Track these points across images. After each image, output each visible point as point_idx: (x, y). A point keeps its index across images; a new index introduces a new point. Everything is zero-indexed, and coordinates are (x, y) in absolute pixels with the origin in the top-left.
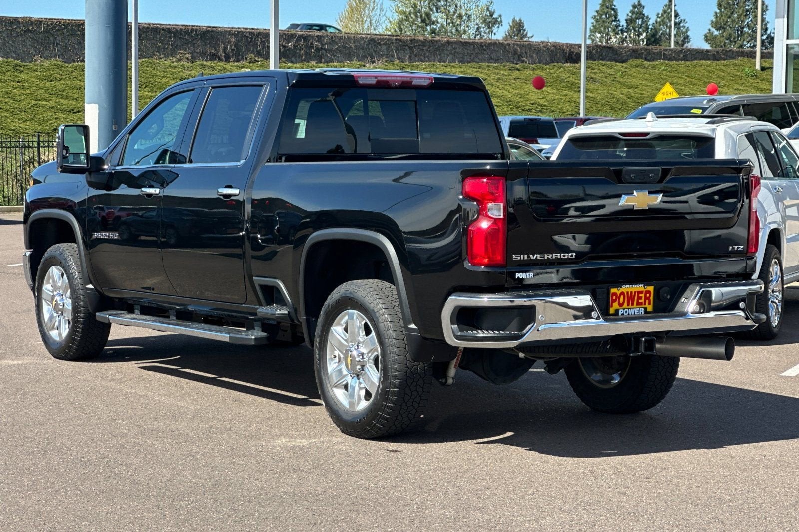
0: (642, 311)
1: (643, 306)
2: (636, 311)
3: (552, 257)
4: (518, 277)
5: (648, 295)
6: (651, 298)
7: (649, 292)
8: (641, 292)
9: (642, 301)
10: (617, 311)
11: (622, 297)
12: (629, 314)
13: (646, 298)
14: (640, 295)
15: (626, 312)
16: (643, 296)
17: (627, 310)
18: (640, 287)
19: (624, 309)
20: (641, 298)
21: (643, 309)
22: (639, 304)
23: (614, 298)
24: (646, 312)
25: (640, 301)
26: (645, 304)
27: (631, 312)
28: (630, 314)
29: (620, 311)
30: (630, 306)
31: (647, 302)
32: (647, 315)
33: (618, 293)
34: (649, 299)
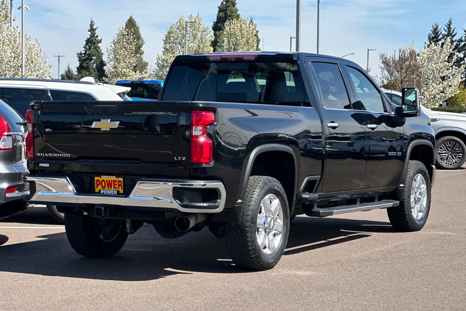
0: (116, 192)
1: (118, 190)
2: (112, 192)
3: (57, 155)
4: (41, 166)
6: (122, 185)
8: (116, 181)
9: (117, 186)
11: (103, 183)
12: (107, 193)
13: (119, 185)
14: (115, 183)
15: (105, 192)
16: (117, 183)
17: (106, 191)
19: (104, 190)
20: (116, 185)
21: (116, 191)
22: (114, 187)
23: (98, 183)
25: (116, 186)
27: (109, 192)
28: (108, 193)
29: (101, 191)
30: (110, 189)
31: (120, 187)
32: (119, 195)
33: (101, 180)
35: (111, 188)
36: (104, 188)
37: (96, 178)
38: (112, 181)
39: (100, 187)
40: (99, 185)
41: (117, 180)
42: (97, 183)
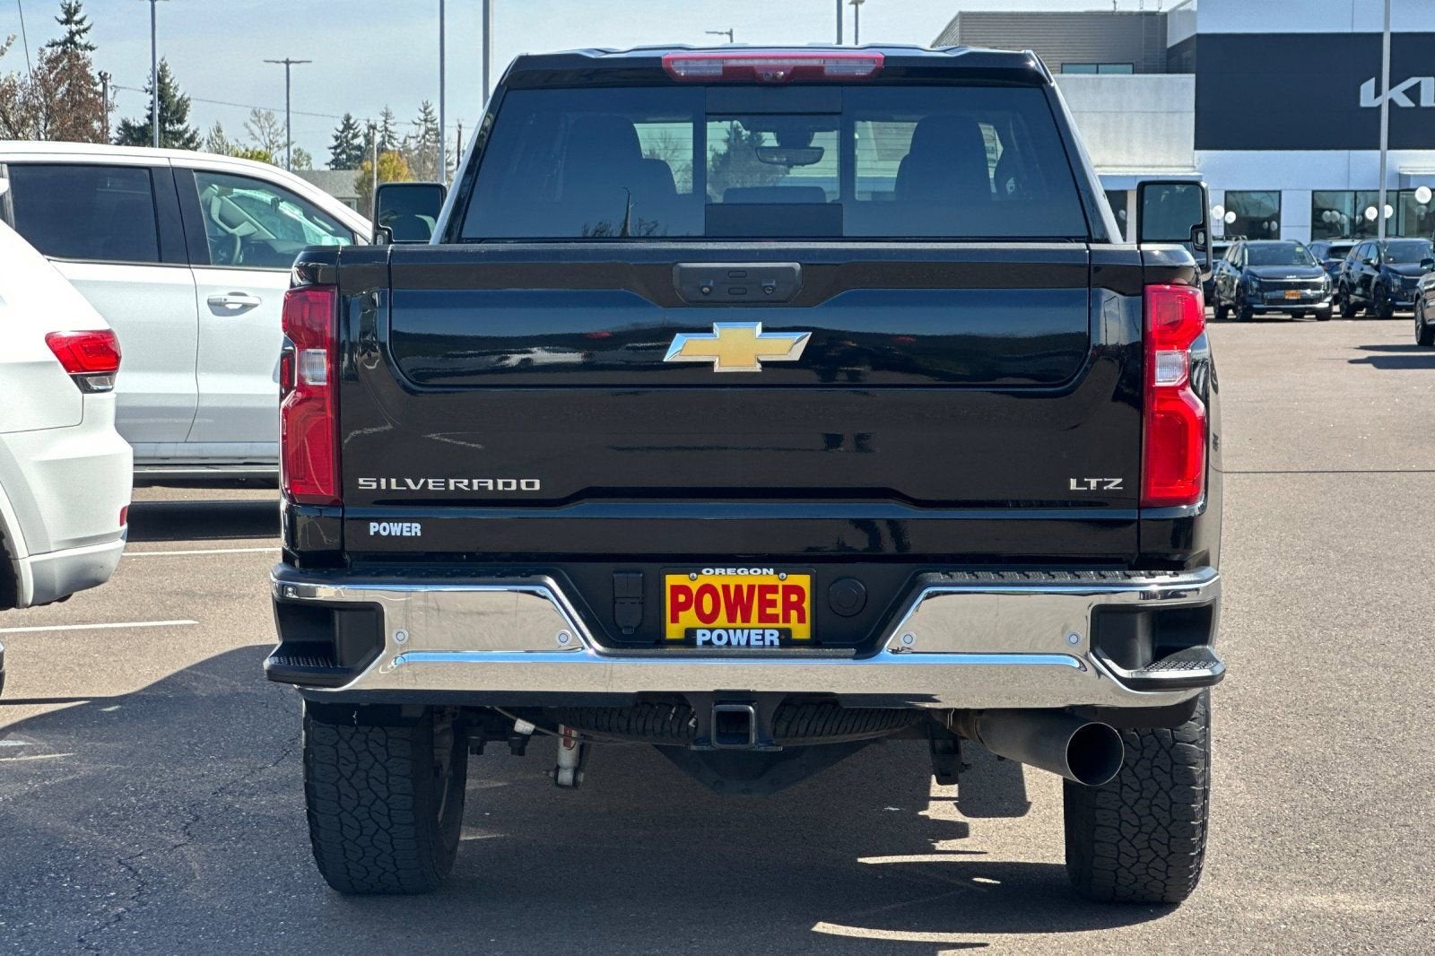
0: (772, 636)
1: (781, 625)
2: (753, 637)
3: (470, 485)
4: (377, 533)
5: (794, 598)
6: (806, 605)
7: (798, 590)
8: (773, 589)
9: (778, 610)
10: (690, 633)
12: (729, 643)
13: (788, 606)
14: (769, 596)
15: (720, 637)
16: (779, 597)
17: (724, 633)
18: (766, 576)
19: (712, 630)
20: (773, 603)
21: (776, 633)
22: (764, 618)
23: (682, 598)
24: (787, 640)
25: (769, 611)
26: (787, 619)
27: (738, 638)
28: (734, 642)
29: (699, 633)
30: (739, 623)
31: (794, 614)
33: (694, 587)
34: (798, 606)
35: (746, 619)
36: (707, 619)
37: (672, 580)
38: (751, 588)
39: (689, 618)
40: (685, 606)
41: (780, 584)
42: (674, 598)
